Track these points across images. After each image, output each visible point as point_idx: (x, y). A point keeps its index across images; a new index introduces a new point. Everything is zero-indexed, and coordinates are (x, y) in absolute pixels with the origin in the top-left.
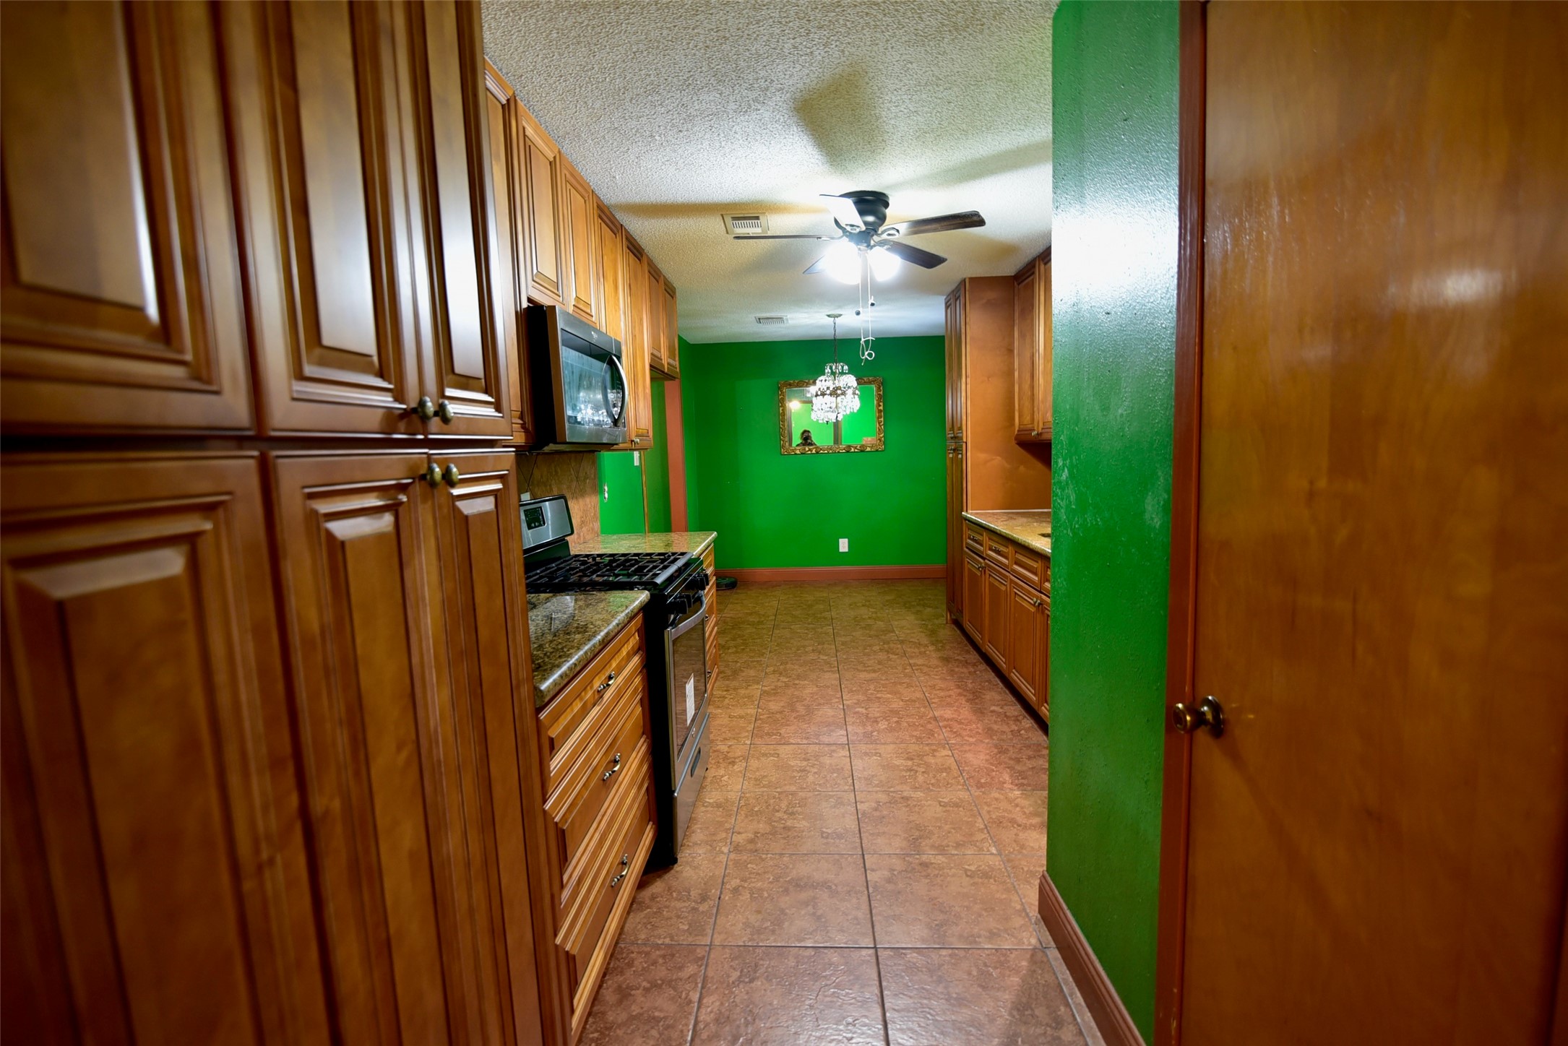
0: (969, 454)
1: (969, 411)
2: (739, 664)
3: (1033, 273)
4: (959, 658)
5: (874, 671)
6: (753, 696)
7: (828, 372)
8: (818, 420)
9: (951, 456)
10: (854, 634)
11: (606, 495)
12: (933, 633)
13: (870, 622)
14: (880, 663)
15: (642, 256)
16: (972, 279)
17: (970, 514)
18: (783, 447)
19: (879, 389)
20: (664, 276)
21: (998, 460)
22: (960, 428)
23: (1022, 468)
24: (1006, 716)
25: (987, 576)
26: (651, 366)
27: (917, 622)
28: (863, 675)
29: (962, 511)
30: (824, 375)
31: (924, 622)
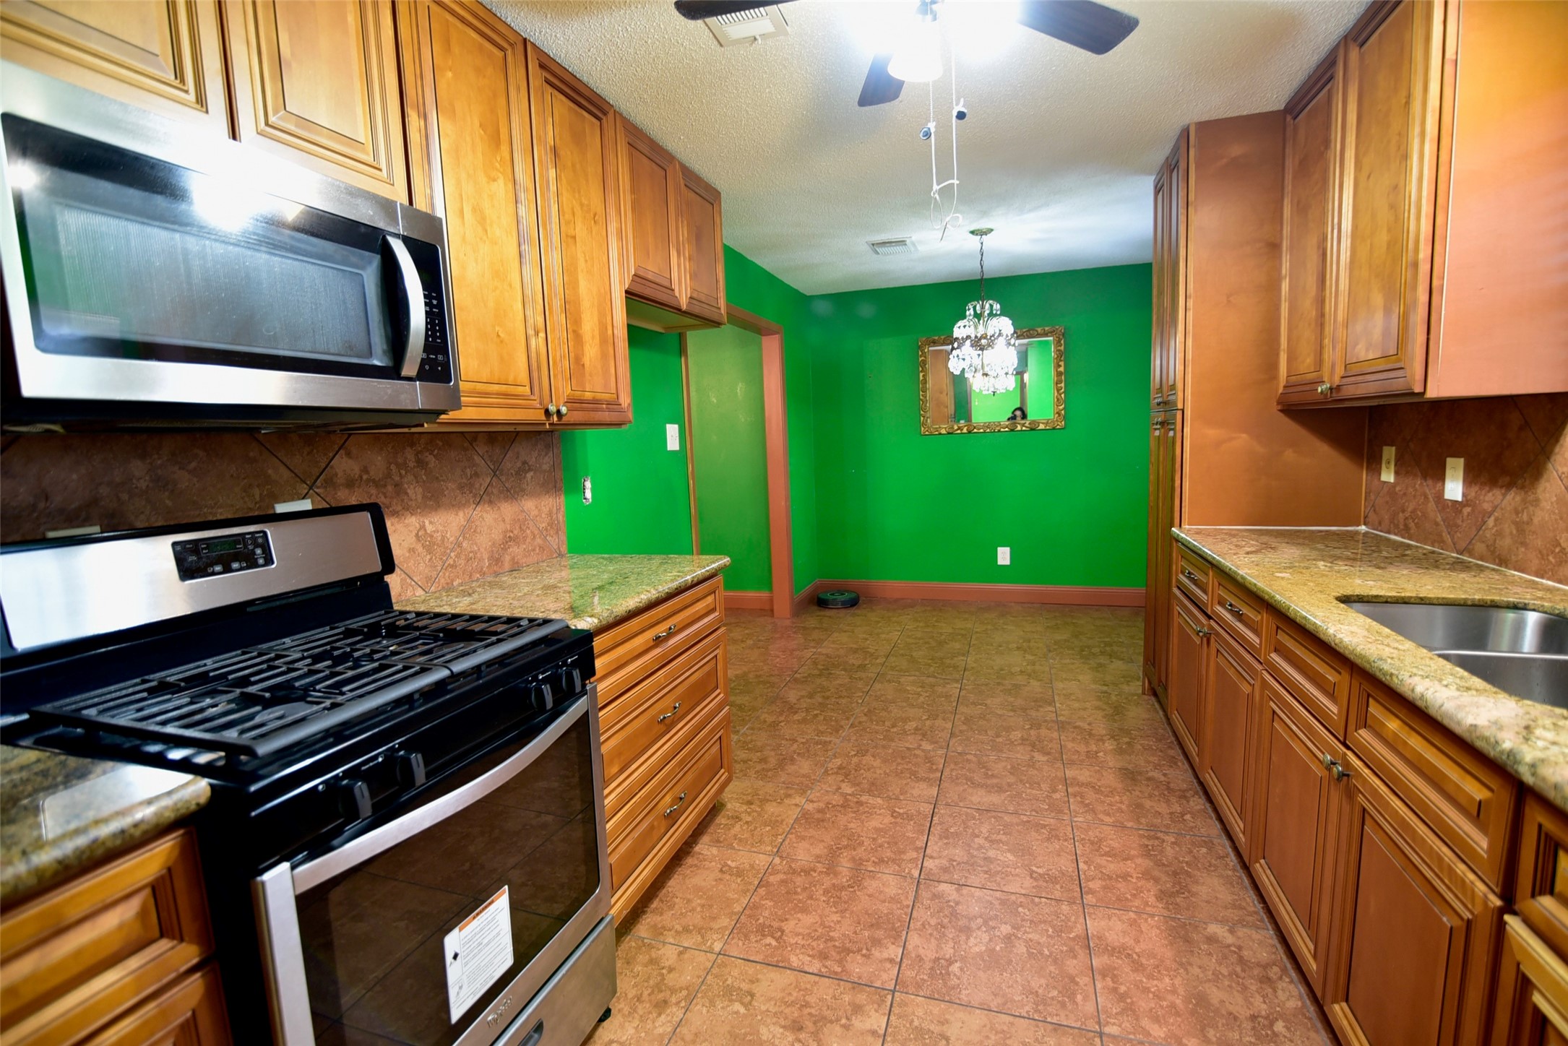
0: (1187, 430)
1: (1189, 356)
2: (795, 746)
3: (1331, 78)
4: (1156, 774)
5: (1000, 789)
6: (782, 821)
7: (970, 315)
8: (981, 391)
9: (1157, 433)
10: (989, 702)
11: (588, 494)
12: (1117, 711)
13: (1020, 680)
14: (1014, 770)
15: (605, 114)
16: (1203, 126)
17: (1185, 532)
18: (924, 424)
19: (1058, 343)
20: (679, 162)
21: (1243, 440)
22: (1173, 387)
23: (1289, 455)
24: (1241, 960)
25: (1213, 652)
26: (627, 292)
27: (1093, 686)
28: (980, 797)
29: (1172, 525)
30: (964, 317)
31: (1105, 688)
